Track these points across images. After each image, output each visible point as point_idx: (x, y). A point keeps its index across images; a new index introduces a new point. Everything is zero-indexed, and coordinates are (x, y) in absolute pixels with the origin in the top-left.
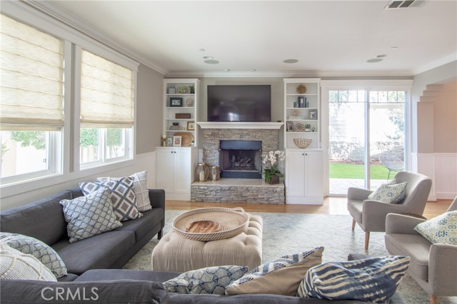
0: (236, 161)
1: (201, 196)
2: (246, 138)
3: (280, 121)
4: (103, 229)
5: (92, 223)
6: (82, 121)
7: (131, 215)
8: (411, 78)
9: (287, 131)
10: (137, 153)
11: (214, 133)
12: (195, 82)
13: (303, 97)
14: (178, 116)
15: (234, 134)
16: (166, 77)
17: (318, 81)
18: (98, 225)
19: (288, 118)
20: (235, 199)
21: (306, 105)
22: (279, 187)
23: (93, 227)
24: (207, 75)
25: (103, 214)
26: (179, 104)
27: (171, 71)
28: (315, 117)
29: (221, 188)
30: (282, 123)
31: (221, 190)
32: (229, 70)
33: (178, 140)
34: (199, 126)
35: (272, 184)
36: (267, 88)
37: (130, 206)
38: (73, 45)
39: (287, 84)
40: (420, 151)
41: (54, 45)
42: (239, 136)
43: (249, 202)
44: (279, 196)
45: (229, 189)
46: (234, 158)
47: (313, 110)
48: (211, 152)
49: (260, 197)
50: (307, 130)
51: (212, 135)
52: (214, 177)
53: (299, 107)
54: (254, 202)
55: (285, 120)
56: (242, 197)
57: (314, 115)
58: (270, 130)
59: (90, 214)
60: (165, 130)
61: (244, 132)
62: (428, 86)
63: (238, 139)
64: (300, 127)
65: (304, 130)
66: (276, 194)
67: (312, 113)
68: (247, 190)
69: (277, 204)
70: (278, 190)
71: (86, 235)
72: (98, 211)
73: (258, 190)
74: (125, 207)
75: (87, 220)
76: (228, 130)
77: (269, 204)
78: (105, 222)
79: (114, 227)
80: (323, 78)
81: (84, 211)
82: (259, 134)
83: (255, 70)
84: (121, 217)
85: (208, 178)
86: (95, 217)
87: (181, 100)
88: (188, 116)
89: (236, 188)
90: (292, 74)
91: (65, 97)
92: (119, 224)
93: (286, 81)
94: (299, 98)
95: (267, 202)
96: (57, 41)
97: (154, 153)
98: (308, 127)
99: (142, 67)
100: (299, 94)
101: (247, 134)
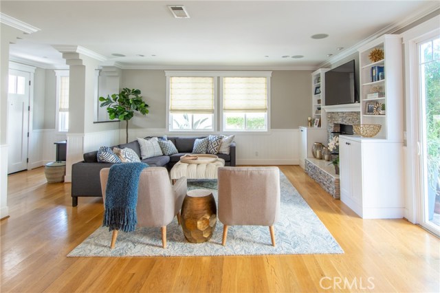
1: (307, 169)
2: (344, 122)
6: (224, 109)
11: (332, 116)
12: (320, 72)
13: (375, 67)
14: (319, 102)
33: (317, 121)
34: (323, 109)
38: (219, 78)
39: (362, 54)
41: (210, 80)
44: (333, 188)
45: (314, 168)
48: (330, 133)
49: (325, 183)
50: (382, 112)
52: (326, 157)
53: (373, 80)
60: (314, 113)
61: (344, 115)
66: (331, 184)
69: (332, 196)
70: (332, 180)
76: (337, 113)
77: (329, 193)
82: (351, 117)
93: (361, 51)
95: (328, 190)
96: (211, 78)
99: (274, 72)
100: (373, 64)
101: (345, 117)
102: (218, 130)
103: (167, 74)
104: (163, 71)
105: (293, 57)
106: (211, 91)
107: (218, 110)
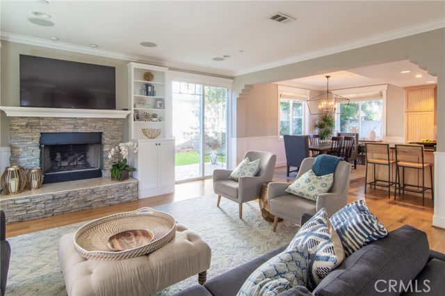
0: (64, 159)
1: (19, 213)
2: (82, 129)
3: (127, 110)
8: (232, 78)
9: (134, 120)
13: (151, 85)
15: (64, 124)
17: (165, 70)
20: (76, 206)
21: (153, 94)
22: (130, 182)
28: (162, 106)
29: (54, 196)
30: (128, 112)
31: (54, 199)
32: (57, 39)
35: (122, 180)
39: (135, 69)
40: (238, 136)
42: (72, 126)
43: (94, 206)
44: (132, 192)
45: (67, 196)
47: (160, 100)
49: (109, 197)
50: (154, 119)
51: (27, 126)
52: (35, 183)
53: (147, 95)
54: (102, 205)
55: (133, 109)
56: (86, 202)
57: (161, 104)
58: (114, 119)
61: (78, 122)
62: (245, 86)
63: (71, 131)
64: (147, 117)
65: (151, 120)
66: (129, 191)
67: (159, 102)
68: (93, 192)
69: (130, 201)
70: (131, 185)
73: (107, 190)
77: (121, 203)
80: (171, 69)
82: (100, 124)
89: (77, 193)
93: (134, 65)
94: (147, 85)
95: (119, 202)
98: (155, 116)
101: (84, 124)
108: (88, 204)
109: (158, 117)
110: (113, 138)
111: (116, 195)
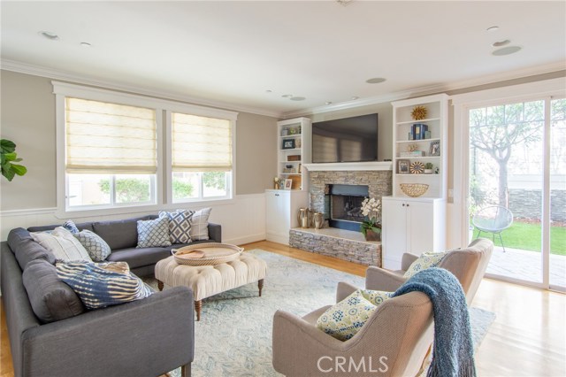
0: (349, 209)
1: (297, 242)
2: (351, 182)
3: (388, 160)
4: (155, 244)
5: (148, 238)
6: (173, 167)
7: (181, 240)
10: (237, 194)
11: (321, 176)
12: (301, 121)
13: (421, 125)
14: (290, 158)
15: (339, 177)
16: (280, 120)
17: (440, 97)
18: (152, 241)
19: (398, 155)
20: (326, 251)
22: (374, 245)
23: (149, 241)
24: (316, 111)
25: (157, 234)
26: (290, 146)
27: (286, 113)
29: (314, 237)
31: (313, 239)
32: (330, 103)
33: (289, 183)
34: (305, 168)
36: (374, 117)
37: (181, 232)
38: (164, 111)
39: (399, 109)
41: (149, 114)
42: (344, 179)
43: (339, 257)
44: (372, 256)
45: (320, 239)
46: (347, 206)
47: (436, 142)
48: (317, 196)
49: (350, 253)
50: (426, 171)
51: (318, 178)
52: (317, 224)
53: (415, 138)
54: (345, 258)
55: (394, 158)
56: (333, 250)
57: (437, 149)
58: (378, 172)
59: (148, 232)
60: (279, 173)
61: (350, 174)
63: (343, 183)
64: (418, 168)
65: (423, 172)
66: (368, 253)
67: (435, 146)
68: (338, 242)
70: (371, 248)
71: (144, 245)
72: (154, 231)
74: (178, 232)
75: (146, 235)
76: (334, 172)
77: (361, 264)
78: (157, 240)
79: (163, 244)
81: (146, 229)
82: (365, 177)
83: (357, 98)
84: (174, 240)
85: (311, 225)
86: (151, 235)
87: (293, 141)
88: (298, 158)
89: (327, 238)
90: (408, 94)
91: (158, 150)
92: (169, 243)
93: (396, 105)
94: (415, 126)
95: (359, 261)
96: (150, 111)
97: (264, 194)
98: (429, 166)
99: (241, 115)
100: (415, 121)
101: (353, 177)
102: (165, 201)
103: (59, 89)
104: (49, 81)
105: (293, 99)
106: (150, 134)
107: (164, 167)
108: (335, 252)
109: (434, 167)
110: (377, 193)
111: (357, 253)
